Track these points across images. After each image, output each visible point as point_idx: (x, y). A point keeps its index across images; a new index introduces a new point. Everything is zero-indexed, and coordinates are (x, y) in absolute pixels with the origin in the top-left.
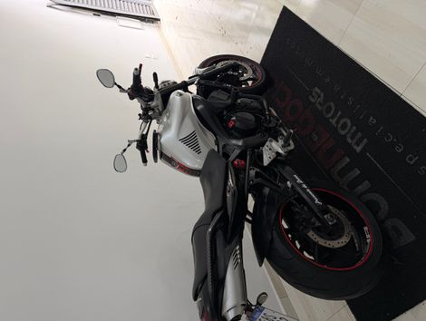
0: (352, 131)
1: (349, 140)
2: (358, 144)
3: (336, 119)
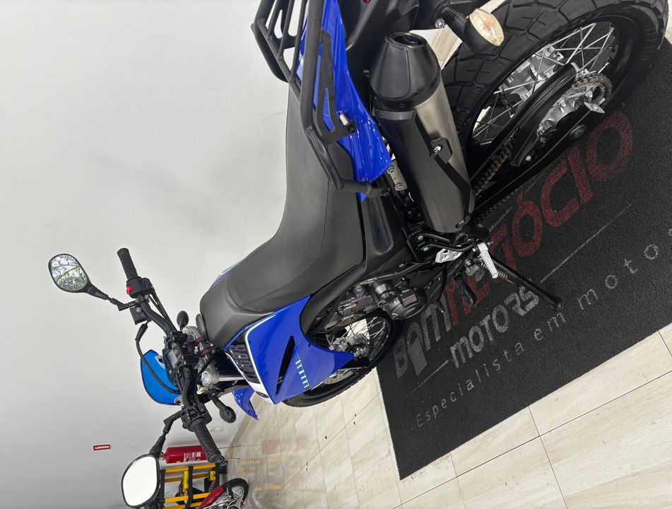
0: (468, 349)
1: (462, 340)
2: (457, 351)
3: (487, 327)
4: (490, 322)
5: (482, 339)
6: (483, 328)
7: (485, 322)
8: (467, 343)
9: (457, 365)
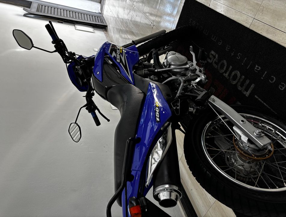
0: (241, 80)
1: (240, 88)
3: (228, 73)
4: (226, 72)
5: (233, 73)
6: (229, 75)
7: (226, 75)
8: (239, 84)
9: (253, 86)
